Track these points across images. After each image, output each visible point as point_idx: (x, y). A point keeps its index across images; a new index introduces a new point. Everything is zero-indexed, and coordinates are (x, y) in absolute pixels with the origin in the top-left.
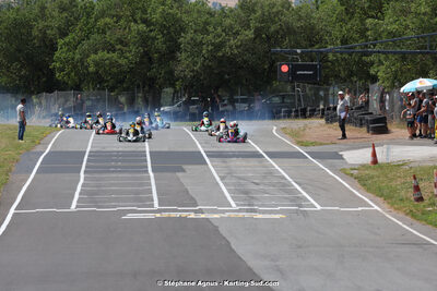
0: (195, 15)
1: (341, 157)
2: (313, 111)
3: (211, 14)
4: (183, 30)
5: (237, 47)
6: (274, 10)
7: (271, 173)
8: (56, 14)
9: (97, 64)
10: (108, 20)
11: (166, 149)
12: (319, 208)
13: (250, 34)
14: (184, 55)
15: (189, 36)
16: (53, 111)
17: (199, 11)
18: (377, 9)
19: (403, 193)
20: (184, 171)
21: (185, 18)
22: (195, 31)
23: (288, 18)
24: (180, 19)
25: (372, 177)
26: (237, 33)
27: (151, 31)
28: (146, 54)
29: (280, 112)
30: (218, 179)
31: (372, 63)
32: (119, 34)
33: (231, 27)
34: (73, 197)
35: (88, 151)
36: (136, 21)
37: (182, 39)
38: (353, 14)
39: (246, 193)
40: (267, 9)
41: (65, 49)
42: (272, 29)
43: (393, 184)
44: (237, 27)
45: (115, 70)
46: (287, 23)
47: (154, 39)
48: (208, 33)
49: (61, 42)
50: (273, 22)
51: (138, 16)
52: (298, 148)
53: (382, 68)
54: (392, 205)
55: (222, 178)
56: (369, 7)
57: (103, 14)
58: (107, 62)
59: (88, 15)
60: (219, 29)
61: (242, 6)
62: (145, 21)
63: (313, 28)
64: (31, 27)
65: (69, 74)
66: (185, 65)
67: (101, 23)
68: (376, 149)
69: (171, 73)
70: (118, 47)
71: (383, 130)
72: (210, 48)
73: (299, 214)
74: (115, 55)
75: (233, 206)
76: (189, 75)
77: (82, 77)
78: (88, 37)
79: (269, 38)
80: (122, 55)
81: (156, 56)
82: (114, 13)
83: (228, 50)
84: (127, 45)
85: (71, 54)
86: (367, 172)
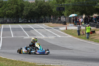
2: (49, 21)
3: (29, 3)
4: (24, 6)
5: (35, 9)
6: (42, 2)
7: (47, 31)
9: (8, 13)
10: (10, 4)
12: (60, 37)
13: (37, 7)
14: (24, 11)
15: (26, 7)
17: (27, 3)
18: (64, 2)
19: (75, 34)
20: (30, 31)
21: (25, 4)
22: (27, 6)
23: (44, 4)
24: (24, 4)
25: (68, 32)
26: (35, 7)
27: (18, 6)
28: (17, 11)
29: (43, 22)
30: (38, 32)
31: (63, 12)
32: (12, 7)
33: (34, 6)
34: (12, 35)
35: (10, 28)
36: (15, 5)
37: (24, 8)
38: (58, 2)
40: (40, 2)
42: (41, 6)
43: (72, 33)
44: (35, 6)
45: (11, 14)
46: (44, 5)
47: (19, 8)
48: (29, 6)
49: (0, 9)
50: (42, 5)
51: (16, 3)
52: (50, 27)
53: (65, 12)
54: (74, 36)
55: (39, 32)
56: (62, 1)
57: (9, 3)
58: (10, 12)
59: (6, 4)
60: (31, 6)
61: (36, 1)
62: (17, 5)
63: (49, 6)
65: (2, 15)
66: (25, 13)
67: (8, 5)
68: (67, 27)
69: (22, 14)
70: (12, 9)
71: (66, 24)
72: (30, 9)
73: (57, 37)
74: (11, 11)
75: (44, 36)
76: (26, 15)
77: (4, 15)
78: (5, 8)
79: (41, 8)
80: (13, 11)
81: (19, 11)
82: (11, 3)
83: (33, 10)
84: (13, 9)
85: (2, 11)
86: (66, 31)
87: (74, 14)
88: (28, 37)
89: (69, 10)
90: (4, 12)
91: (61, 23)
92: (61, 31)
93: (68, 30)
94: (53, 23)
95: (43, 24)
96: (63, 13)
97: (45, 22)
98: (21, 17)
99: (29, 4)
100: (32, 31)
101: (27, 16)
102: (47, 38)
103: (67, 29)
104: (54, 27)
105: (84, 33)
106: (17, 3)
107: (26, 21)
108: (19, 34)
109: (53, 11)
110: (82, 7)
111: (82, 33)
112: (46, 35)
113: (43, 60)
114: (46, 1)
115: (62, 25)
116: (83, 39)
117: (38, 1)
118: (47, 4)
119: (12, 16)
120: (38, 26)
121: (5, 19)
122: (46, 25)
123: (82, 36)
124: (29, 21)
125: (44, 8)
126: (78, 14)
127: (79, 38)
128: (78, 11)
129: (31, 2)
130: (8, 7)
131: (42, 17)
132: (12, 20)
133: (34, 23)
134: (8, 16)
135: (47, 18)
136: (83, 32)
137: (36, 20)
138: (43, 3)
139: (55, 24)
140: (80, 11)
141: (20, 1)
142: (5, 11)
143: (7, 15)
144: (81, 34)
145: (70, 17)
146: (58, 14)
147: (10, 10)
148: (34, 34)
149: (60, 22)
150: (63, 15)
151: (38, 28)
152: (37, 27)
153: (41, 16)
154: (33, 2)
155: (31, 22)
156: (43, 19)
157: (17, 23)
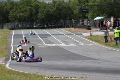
0: (42, 4)
1: (82, 35)
2: (70, 26)
3: (46, 4)
4: (39, 8)
5: (52, 11)
7: (68, 38)
8: (9, 5)
9: (19, 16)
10: (22, 6)
11: (41, 34)
12: (83, 44)
13: (55, 8)
14: (40, 14)
15: (41, 9)
16: (9, 27)
17: (43, 4)
18: (87, 2)
19: (102, 41)
20: (47, 37)
21: (40, 5)
22: (43, 8)
24: (39, 5)
25: (92, 38)
26: (52, 8)
27: (32, 8)
28: (31, 13)
29: (62, 26)
31: (86, 14)
32: (24, 9)
33: (51, 7)
35: (23, 34)
36: (28, 6)
37: (39, 10)
38: (81, 3)
39: (65, 41)
40: (59, 3)
41: (12, 13)
42: (60, 7)
43: (98, 39)
44: (52, 7)
45: (24, 17)
46: (64, 6)
47: (33, 10)
48: (45, 8)
49: (10, 11)
51: (29, 5)
52: (71, 33)
53: (89, 15)
54: (100, 43)
55: (57, 39)
56: (85, 1)
57: (20, 4)
59: (17, 5)
60: (48, 8)
61: (53, 2)
62: (31, 6)
63: (70, 7)
64: (3, 8)
65: (12, 19)
66: (40, 16)
67: (20, 6)
68: (92, 33)
69: (37, 18)
70: (24, 12)
71: (90, 29)
72: (46, 12)
73: (79, 45)
74: (24, 14)
75: (63, 44)
76: (41, 18)
77: (16, 19)
78: (17, 10)
79: (59, 9)
80: (25, 14)
81: (33, 14)
82: (23, 4)
83: (50, 12)
84: (26, 12)
85: (13, 14)
86: (90, 37)
87: (99, 16)
88: (45, 45)
89: (94, 12)
90: (15, 15)
91: (84, 28)
92: (85, 37)
93: (93, 36)
94: (74, 28)
95: (63, 29)
96: (86, 16)
97: (64, 27)
98: (36, 21)
99: (45, 6)
100: (49, 38)
101: (43, 19)
102: (68, 46)
103: (92, 34)
104: (76, 33)
105: (113, 39)
106: (31, 4)
107: (42, 26)
108: (33, 42)
109: (75, 13)
110: (110, 8)
111: (110, 40)
112: (67, 43)
113: (63, 73)
114: (65, 2)
115: (85, 30)
116: (112, 47)
117: (56, 2)
118: (67, 5)
119: (25, 20)
120: (57, 32)
121: (16, 23)
122: (66, 30)
123: (110, 43)
124: (46, 26)
125: (63, 9)
126: (104, 16)
127: (106, 45)
128: (105, 13)
129: (48, 3)
130: (20, 9)
131: (62, 21)
132: (24, 25)
133: (52, 28)
134: (20, 20)
135: (67, 21)
136: (111, 38)
137: (54, 25)
138: (62, 3)
139: (77, 28)
140: (107, 12)
141: (35, 2)
142: (17, 14)
143: (18, 18)
144: (108, 41)
145: (95, 21)
146: (81, 17)
147: (23, 12)
148: (52, 41)
149: (83, 26)
150: (87, 18)
151: (57, 34)
152: (55, 33)
153: (60, 20)
154: (50, 3)
155: (48, 27)
156: (62, 23)
157: (30, 29)
